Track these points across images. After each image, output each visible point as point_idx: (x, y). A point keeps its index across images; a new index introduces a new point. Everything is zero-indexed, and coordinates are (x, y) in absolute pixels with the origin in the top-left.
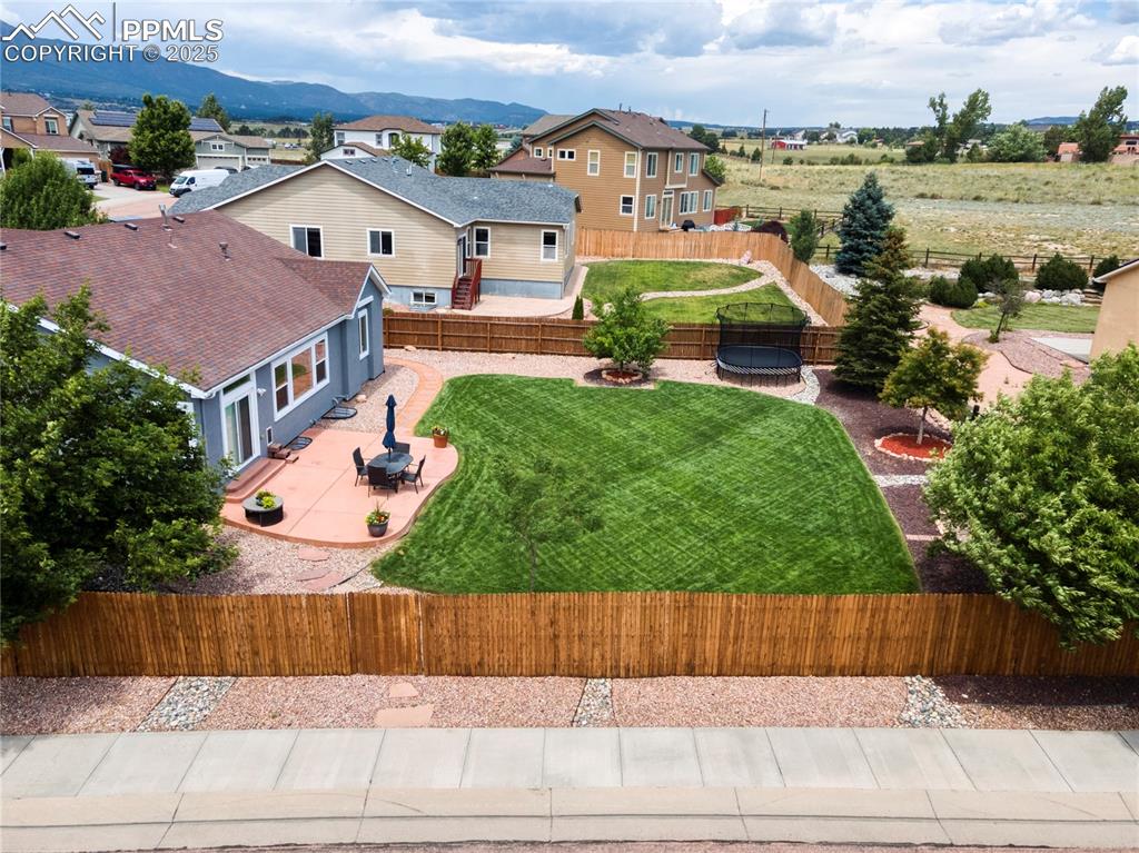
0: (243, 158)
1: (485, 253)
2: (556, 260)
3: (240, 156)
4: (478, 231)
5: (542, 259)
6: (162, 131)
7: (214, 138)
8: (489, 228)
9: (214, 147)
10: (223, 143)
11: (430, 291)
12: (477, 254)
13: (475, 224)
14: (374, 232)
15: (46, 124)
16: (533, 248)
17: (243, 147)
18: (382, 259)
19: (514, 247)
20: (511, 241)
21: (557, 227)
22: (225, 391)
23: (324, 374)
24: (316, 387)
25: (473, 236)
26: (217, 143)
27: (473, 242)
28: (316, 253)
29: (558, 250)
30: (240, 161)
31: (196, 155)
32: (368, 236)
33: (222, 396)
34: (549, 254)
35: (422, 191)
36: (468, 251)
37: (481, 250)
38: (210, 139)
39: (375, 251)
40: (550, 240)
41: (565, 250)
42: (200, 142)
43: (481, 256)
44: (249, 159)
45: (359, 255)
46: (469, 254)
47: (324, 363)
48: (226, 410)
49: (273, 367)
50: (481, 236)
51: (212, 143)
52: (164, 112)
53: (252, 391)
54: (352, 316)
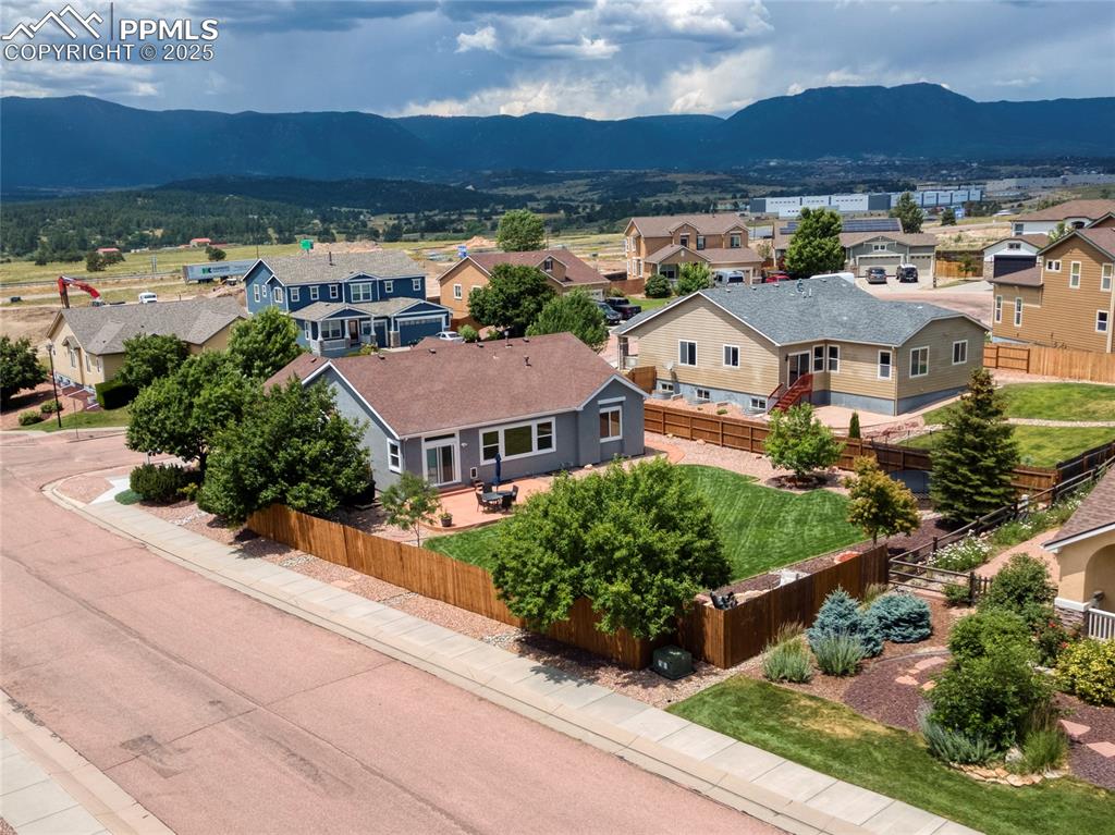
0: (905, 257)
1: (835, 369)
2: (890, 378)
3: (902, 255)
4: (831, 348)
5: (879, 376)
7: (878, 238)
8: (838, 346)
9: (877, 248)
10: (885, 244)
11: (762, 399)
12: (830, 369)
13: (826, 342)
14: (727, 349)
15: (732, 239)
16: (872, 366)
17: (906, 246)
18: (730, 369)
19: (857, 365)
20: (854, 359)
21: (890, 348)
22: (427, 440)
23: (550, 446)
24: (535, 451)
25: (826, 353)
26: (879, 244)
27: (826, 358)
28: (692, 361)
29: (892, 369)
30: (902, 260)
31: (857, 257)
32: (724, 350)
33: (423, 441)
34: (885, 373)
35: (794, 312)
36: (819, 365)
37: (833, 366)
38: (872, 240)
39: (727, 362)
40: (885, 359)
41: (899, 369)
42: (862, 244)
43: (832, 371)
44: (913, 257)
45: (718, 365)
46: (821, 369)
47: (550, 437)
48: (428, 451)
49: (481, 432)
50: (833, 352)
51: (875, 244)
52: (817, 221)
53: (455, 443)
54: (580, 409)
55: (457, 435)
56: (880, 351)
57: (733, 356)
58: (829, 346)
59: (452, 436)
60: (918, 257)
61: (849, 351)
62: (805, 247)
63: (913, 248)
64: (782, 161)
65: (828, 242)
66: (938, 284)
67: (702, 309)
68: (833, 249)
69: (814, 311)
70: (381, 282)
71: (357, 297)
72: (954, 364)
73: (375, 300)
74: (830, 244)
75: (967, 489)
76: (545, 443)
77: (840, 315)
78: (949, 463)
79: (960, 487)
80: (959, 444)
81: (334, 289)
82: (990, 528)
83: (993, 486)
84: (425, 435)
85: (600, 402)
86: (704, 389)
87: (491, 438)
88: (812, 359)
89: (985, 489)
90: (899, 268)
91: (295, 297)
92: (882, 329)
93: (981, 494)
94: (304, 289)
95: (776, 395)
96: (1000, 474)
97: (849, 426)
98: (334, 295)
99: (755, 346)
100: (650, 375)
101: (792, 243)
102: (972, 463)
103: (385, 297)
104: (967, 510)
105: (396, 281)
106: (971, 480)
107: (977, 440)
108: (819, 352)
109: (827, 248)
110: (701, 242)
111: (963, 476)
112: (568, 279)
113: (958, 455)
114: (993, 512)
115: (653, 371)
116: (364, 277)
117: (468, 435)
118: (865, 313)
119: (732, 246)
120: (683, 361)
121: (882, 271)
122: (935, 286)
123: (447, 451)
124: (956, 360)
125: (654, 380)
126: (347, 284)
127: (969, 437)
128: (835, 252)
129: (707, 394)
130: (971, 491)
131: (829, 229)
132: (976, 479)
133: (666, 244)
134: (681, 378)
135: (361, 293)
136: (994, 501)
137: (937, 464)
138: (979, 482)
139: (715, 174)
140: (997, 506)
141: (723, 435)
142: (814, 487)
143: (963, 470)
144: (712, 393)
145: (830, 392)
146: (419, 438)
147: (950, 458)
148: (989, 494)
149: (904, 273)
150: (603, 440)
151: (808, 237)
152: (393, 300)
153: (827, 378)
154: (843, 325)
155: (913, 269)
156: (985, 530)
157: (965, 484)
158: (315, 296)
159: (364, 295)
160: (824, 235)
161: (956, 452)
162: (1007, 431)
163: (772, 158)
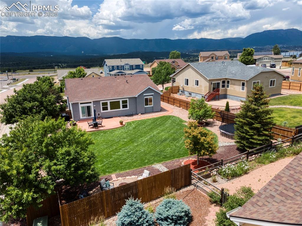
0: (273, 61)
2: (245, 91)
3: (272, 61)
5: (241, 90)
6: (245, 56)
7: (265, 56)
8: (230, 80)
9: (265, 59)
10: (267, 58)
12: (227, 87)
13: (226, 79)
14: (196, 80)
15: (225, 57)
16: (240, 87)
17: (274, 58)
18: (197, 87)
19: (235, 86)
20: (234, 84)
21: (244, 81)
22: (81, 104)
23: (127, 107)
24: (121, 109)
25: (226, 82)
26: (266, 58)
27: (226, 84)
28: (187, 85)
29: (245, 88)
30: (272, 62)
31: (259, 61)
32: (195, 81)
33: (79, 104)
34: (243, 89)
35: (218, 70)
36: (223, 86)
37: (228, 87)
38: (263, 57)
39: (196, 85)
40: (243, 84)
41: (247, 88)
42: (261, 58)
43: (228, 88)
44: (275, 61)
45: (194, 85)
46: (224, 87)
47: (127, 105)
48: (82, 107)
49: (101, 102)
50: (228, 82)
51: (264, 58)
52: (247, 52)
53: (91, 105)
54: (137, 96)
55: (92, 103)
56: (242, 82)
57: (197, 83)
58: (227, 80)
59: (91, 103)
60: (277, 61)
61: (233, 82)
62: (243, 58)
63: (275, 59)
64: (256, 47)
65: (250, 57)
66: (281, 68)
67: (190, 69)
68: (251, 59)
69: (225, 70)
70: (132, 66)
71: (126, 69)
72: (270, 87)
73: (130, 70)
74: (250, 58)
75: (247, 136)
76: (125, 106)
77: (233, 71)
78: (240, 124)
79: (244, 135)
80: (244, 116)
81: (120, 67)
82: (257, 153)
83: (259, 135)
84: (80, 102)
85: (144, 95)
86: (190, 93)
87: (105, 104)
88: (221, 84)
89: (255, 137)
90: (271, 64)
91: (111, 69)
92: (244, 75)
93: (253, 139)
94: (113, 67)
95: (208, 95)
96: (263, 130)
97: (225, 106)
98: (120, 68)
99: (202, 79)
100: (177, 88)
101: (240, 58)
102: (250, 124)
103: (133, 69)
104: (247, 144)
105: (136, 66)
106: (249, 132)
107: (253, 115)
108: (224, 82)
109: (249, 59)
110: (217, 58)
111: (246, 130)
112: (179, 66)
113: (245, 121)
114: (258, 147)
115: (178, 87)
116: (127, 64)
117: (96, 103)
118: (240, 70)
119: (225, 59)
120: (185, 84)
121: (265, 65)
122: (280, 69)
123: (89, 108)
124: (271, 85)
125: (179, 90)
126: (123, 66)
127: (250, 114)
128: (251, 60)
129: (191, 94)
130: (248, 137)
131: (250, 54)
132: (251, 132)
133: (208, 58)
134: (185, 89)
135: (127, 68)
136: (259, 142)
137: (236, 124)
138: (253, 134)
139: (240, 50)
140: (260, 144)
141: (187, 106)
142: (204, 126)
143: (246, 128)
144: (192, 94)
145: (227, 95)
146: (78, 103)
147: (242, 122)
148: (257, 139)
149: (272, 65)
150: (146, 106)
151: (244, 56)
152: (135, 70)
153: (226, 90)
154: (232, 74)
155: (274, 64)
156: (255, 154)
157: (246, 134)
158: (115, 68)
159: (128, 68)
160: (248, 55)
161: (244, 119)
162: (267, 112)
163: (254, 46)
